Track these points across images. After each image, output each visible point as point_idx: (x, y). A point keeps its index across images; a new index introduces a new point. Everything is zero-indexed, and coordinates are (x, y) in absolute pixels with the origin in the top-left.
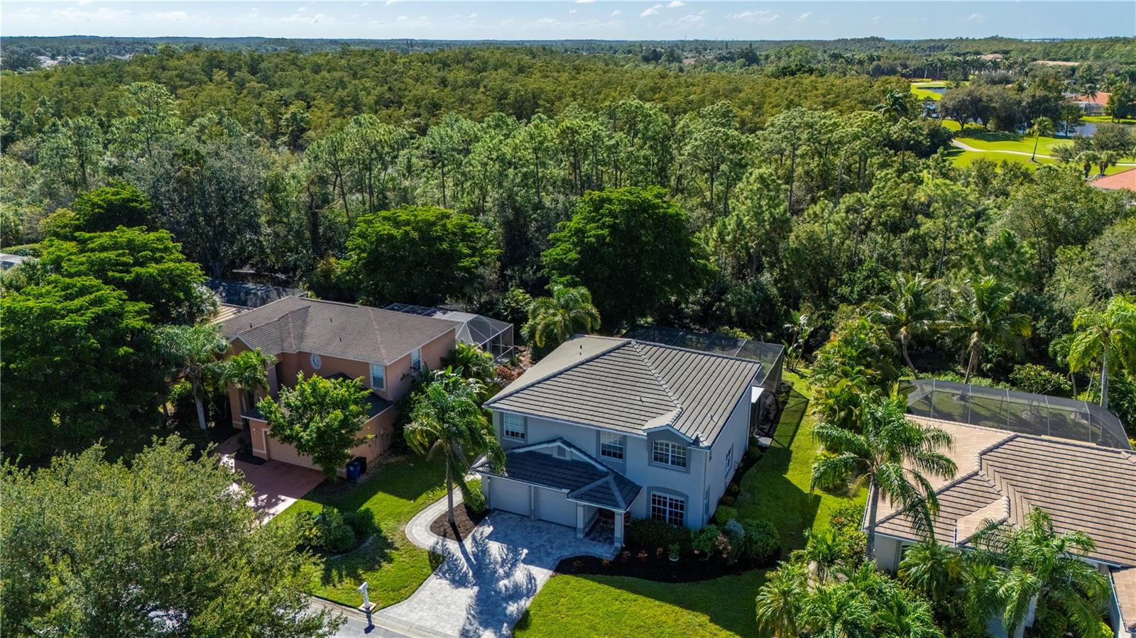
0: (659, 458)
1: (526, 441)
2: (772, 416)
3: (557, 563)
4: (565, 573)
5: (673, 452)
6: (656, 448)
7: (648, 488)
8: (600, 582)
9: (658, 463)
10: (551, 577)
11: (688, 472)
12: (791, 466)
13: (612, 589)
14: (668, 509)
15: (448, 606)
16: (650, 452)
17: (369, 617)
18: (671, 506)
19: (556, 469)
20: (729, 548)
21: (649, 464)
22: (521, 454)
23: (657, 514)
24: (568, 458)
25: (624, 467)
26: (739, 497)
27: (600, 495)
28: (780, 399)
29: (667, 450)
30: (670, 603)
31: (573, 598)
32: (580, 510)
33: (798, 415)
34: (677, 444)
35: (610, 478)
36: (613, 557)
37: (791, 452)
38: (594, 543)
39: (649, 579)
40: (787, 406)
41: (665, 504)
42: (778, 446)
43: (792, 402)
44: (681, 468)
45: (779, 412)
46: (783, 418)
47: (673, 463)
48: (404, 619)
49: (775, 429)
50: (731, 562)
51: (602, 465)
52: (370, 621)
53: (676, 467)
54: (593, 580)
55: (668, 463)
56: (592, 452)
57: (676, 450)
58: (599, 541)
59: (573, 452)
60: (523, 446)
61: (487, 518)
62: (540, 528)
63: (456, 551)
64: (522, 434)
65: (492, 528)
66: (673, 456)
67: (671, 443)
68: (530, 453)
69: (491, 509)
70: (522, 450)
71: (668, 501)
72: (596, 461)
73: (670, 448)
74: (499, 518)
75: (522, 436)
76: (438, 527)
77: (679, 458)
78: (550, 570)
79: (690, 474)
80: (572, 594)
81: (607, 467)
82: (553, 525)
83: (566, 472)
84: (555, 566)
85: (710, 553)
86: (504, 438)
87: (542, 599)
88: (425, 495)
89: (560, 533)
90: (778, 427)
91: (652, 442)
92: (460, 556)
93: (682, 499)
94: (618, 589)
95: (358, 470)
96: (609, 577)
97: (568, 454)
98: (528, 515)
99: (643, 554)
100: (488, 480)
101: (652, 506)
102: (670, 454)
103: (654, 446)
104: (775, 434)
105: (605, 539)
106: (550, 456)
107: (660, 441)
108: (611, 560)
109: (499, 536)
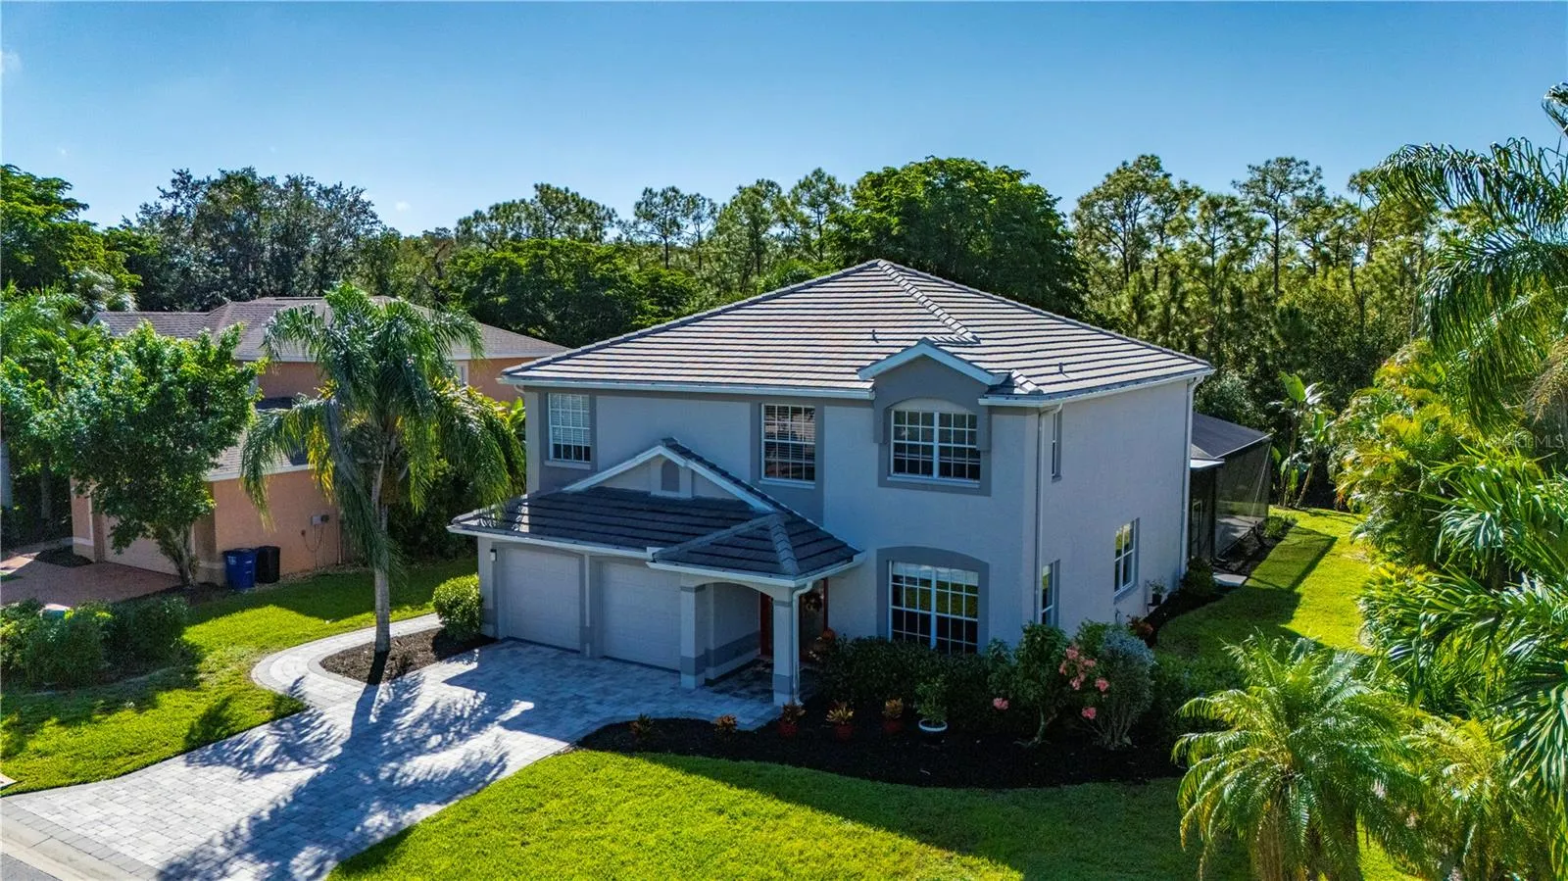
0: (908, 462)
1: (594, 464)
2: (1249, 552)
3: (594, 728)
4: (602, 749)
5: (944, 436)
6: (899, 433)
7: (880, 552)
8: (690, 771)
9: (906, 477)
10: (557, 754)
11: (985, 491)
12: (1298, 613)
13: (722, 787)
14: (934, 614)
15: (209, 800)
16: (886, 441)
18: (942, 606)
19: (648, 516)
20: (1102, 684)
21: (883, 483)
22: (577, 493)
23: (908, 623)
24: (684, 493)
25: (817, 497)
27: (737, 552)
29: (929, 434)
30: (891, 830)
31: (590, 801)
32: (689, 606)
33: (1312, 554)
34: (953, 409)
35: (775, 522)
36: (761, 724)
37: (1299, 596)
38: (721, 698)
39: (842, 770)
40: (1284, 543)
41: (926, 595)
42: (1262, 586)
43: (1291, 539)
44: (966, 483)
45: (1264, 549)
46: (1274, 555)
47: (945, 470)
48: (56, 818)
49: (1254, 567)
50: (1111, 742)
51: (764, 498)
53: (952, 482)
54: (672, 765)
55: (930, 473)
56: (743, 468)
57: (952, 429)
58: (735, 695)
59: (693, 471)
60: (586, 474)
61: (477, 651)
62: (595, 669)
63: (345, 698)
64: (587, 449)
65: (475, 665)
66: (944, 451)
67: (938, 408)
68: (598, 491)
69: (500, 638)
70: (580, 486)
71: (934, 589)
72: (750, 490)
73: (936, 428)
74: (504, 652)
75: (585, 453)
76: (343, 659)
77: (960, 452)
78: (564, 740)
79: (988, 494)
80: (592, 792)
81: (775, 505)
82: (634, 668)
83: (670, 518)
84: (582, 735)
85: (1046, 719)
86: (547, 463)
87: (492, 797)
88: (368, 615)
89: (640, 680)
90: (1264, 564)
91: (887, 411)
92: (351, 707)
93: (971, 579)
94: (740, 787)
95: (249, 567)
96: (724, 762)
97: (685, 480)
98: (577, 648)
99: (842, 713)
100: (493, 555)
101: (894, 610)
102: (936, 444)
103: (893, 425)
104: (1256, 571)
105: (754, 694)
106: (646, 495)
107: (908, 407)
108: (751, 729)
109: (479, 678)
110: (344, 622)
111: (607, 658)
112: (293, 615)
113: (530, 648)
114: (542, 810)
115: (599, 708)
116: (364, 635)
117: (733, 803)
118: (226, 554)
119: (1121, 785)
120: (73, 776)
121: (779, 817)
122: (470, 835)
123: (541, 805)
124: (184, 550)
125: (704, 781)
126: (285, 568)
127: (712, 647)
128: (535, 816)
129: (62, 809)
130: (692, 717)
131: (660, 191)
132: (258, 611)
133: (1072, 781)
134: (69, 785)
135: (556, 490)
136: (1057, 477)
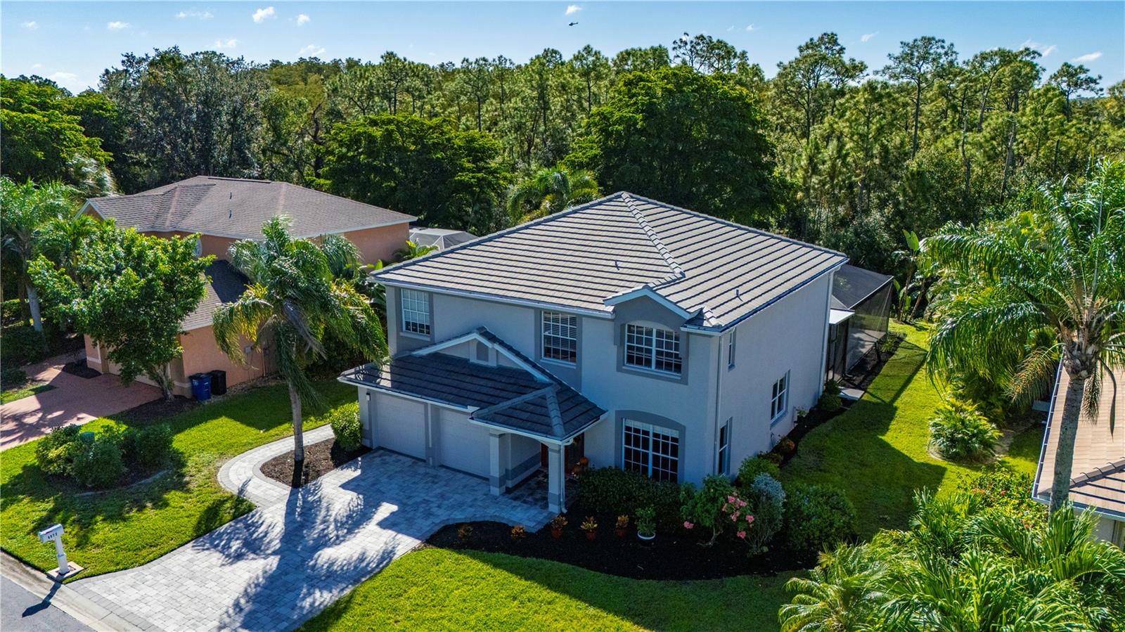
0: (635, 358)
1: (433, 338)
2: (869, 367)
3: (436, 529)
4: (441, 546)
5: (659, 344)
6: (630, 339)
7: (618, 413)
8: (496, 566)
9: (634, 367)
10: (414, 550)
11: (684, 381)
12: (893, 425)
13: (515, 579)
14: (651, 452)
15: (203, 584)
16: (622, 343)
17: (54, 589)
18: (656, 449)
19: (468, 379)
20: (750, 518)
21: (619, 369)
22: (422, 357)
23: (634, 460)
24: (492, 363)
25: (577, 374)
26: (795, 460)
27: (525, 416)
28: (884, 349)
29: (649, 342)
30: (616, 613)
31: (434, 589)
32: (495, 442)
33: (911, 369)
34: (665, 329)
35: (549, 392)
36: (540, 527)
37: (896, 409)
38: (515, 503)
39: (590, 568)
40: (894, 357)
41: (646, 441)
42: (874, 400)
43: (901, 354)
44: (672, 374)
45: (880, 364)
46: (885, 369)
47: (659, 364)
48: (111, 598)
49: (871, 381)
50: (755, 551)
51: (543, 372)
52: (50, 596)
53: (664, 373)
54: (485, 561)
55: (650, 366)
56: (530, 350)
57: (664, 340)
58: (525, 502)
59: (497, 351)
60: (427, 345)
61: (360, 459)
62: (435, 477)
63: (279, 500)
64: (428, 327)
65: (359, 472)
66: (658, 353)
67: (655, 327)
68: (436, 356)
69: (374, 447)
70: (424, 352)
71: (651, 438)
72: (534, 366)
73: (654, 338)
74: (378, 460)
75: (426, 329)
76: (275, 466)
77: (668, 355)
78: (418, 538)
79: (687, 384)
80: (435, 581)
81: (551, 377)
82: (461, 475)
83: (483, 382)
84: (429, 534)
85: (716, 532)
86: (401, 334)
87: (375, 585)
88: (287, 425)
89: (465, 486)
90: (877, 379)
91: (623, 326)
92: (281, 508)
93: (675, 434)
94: (526, 580)
95: (207, 387)
96: (517, 559)
97: (492, 356)
98: (425, 458)
99: (590, 525)
100: (368, 397)
101: (626, 448)
102: (654, 348)
103: (627, 333)
104: (871, 386)
105: (536, 500)
106: (466, 361)
107: (636, 323)
108: (534, 531)
109: (362, 483)
110: (272, 432)
111: (443, 466)
112: (239, 425)
113: (394, 457)
114: (406, 595)
115: (440, 512)
116: (286, 445)
117: (522, 592)
118: (191, 378)
119: (760, 577)
120: (118, 564)
121: (549, 603)
122: (363, 615)
123: (405, 591)
124: (164, 378)
125: (505, 574)
126: (230, 382)
127: (510, 468)
128: (402, 601)
129: (115, 590)
130: (497, 521)
131: (474, 60)
132: (215, 422)
133: (729, 575)
134: (116, 571)
135: (407, 353)
136: (731, 366)
